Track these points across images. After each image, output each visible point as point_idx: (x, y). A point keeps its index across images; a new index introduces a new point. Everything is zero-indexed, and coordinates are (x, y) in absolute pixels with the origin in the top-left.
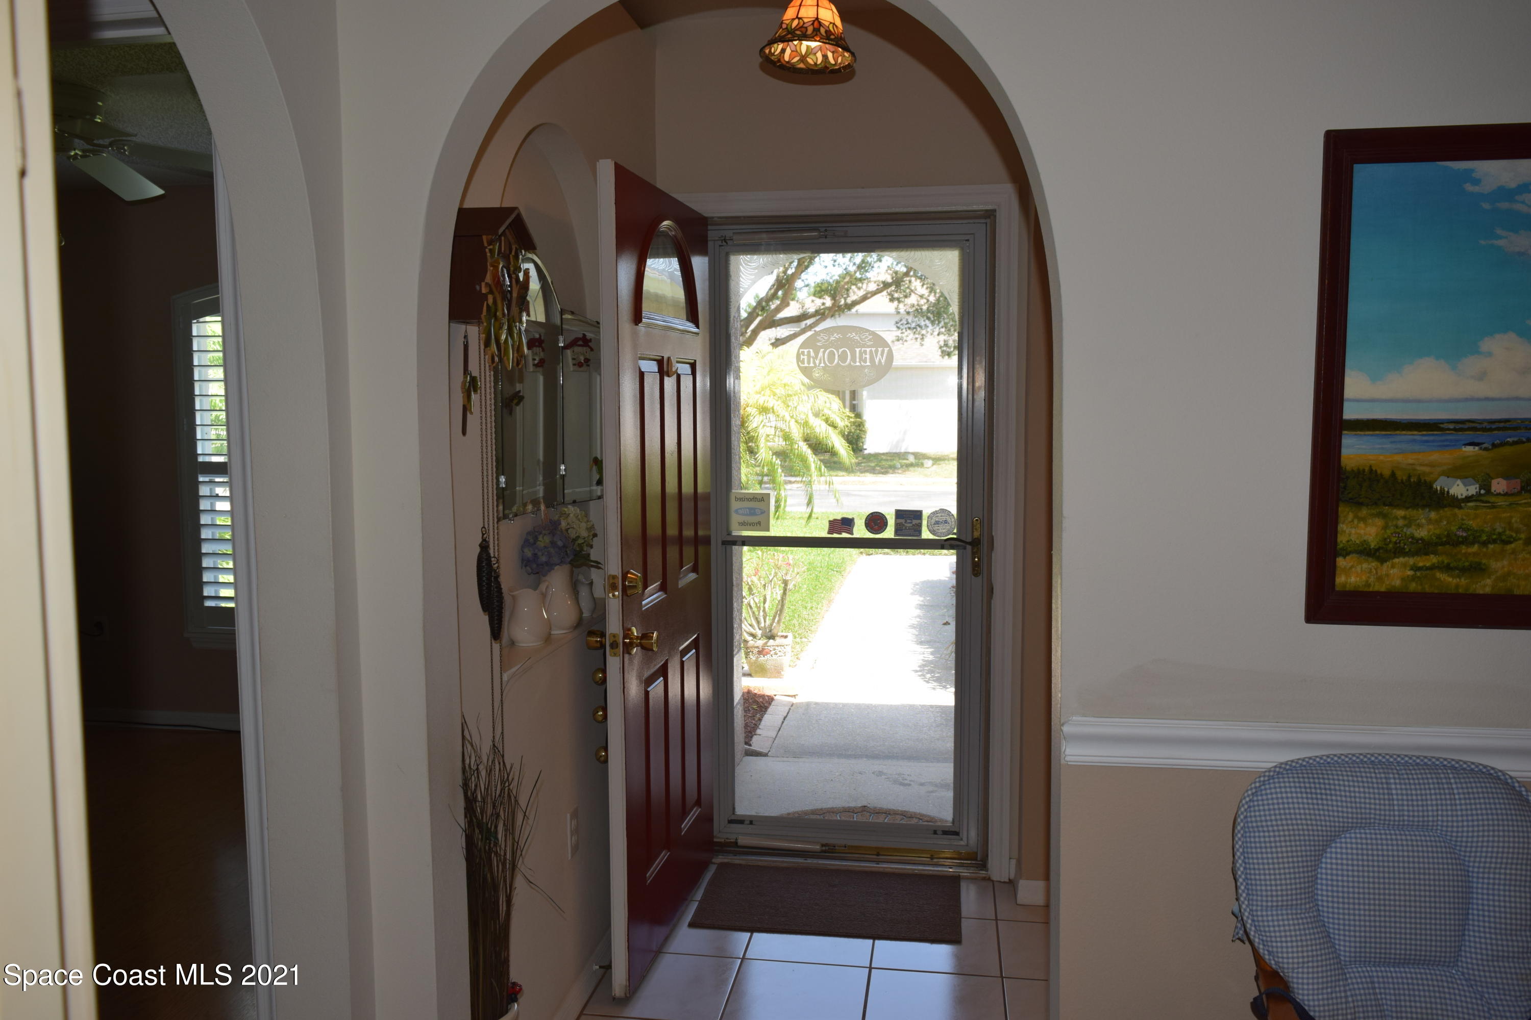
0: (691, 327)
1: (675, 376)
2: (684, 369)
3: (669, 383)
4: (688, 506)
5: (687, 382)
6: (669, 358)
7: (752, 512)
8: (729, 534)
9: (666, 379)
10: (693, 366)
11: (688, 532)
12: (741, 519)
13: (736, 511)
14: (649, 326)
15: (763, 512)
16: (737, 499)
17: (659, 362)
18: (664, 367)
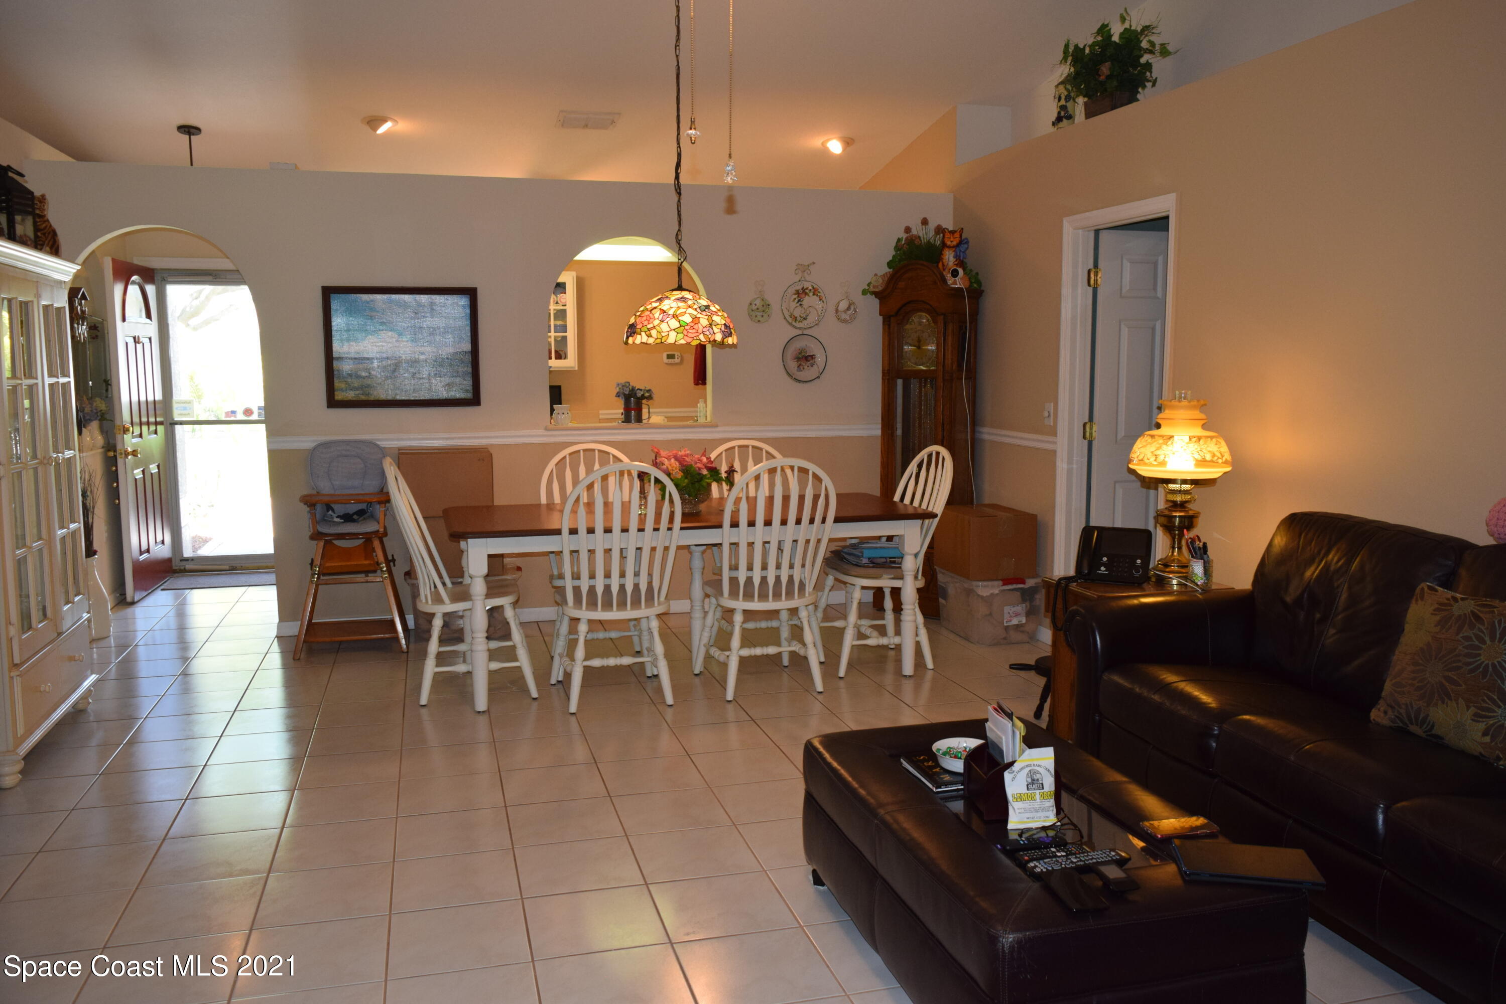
0: (148, 321)
1: (141, 344)
2: (146, 341)
3: (139, 346)
4: (151, 407)
5: (147, 346)
6: (138, 336)
7: (185, 409)
8: (173, 419)
9: (137, 345)
10: (150, 339)
11: (144, 419)
12: (180, 412)
13: (177, 408)
14: (129, 322)
15: (190, 409)
16: (176, 403)
17: (134, 338)
18: (136, 340)
